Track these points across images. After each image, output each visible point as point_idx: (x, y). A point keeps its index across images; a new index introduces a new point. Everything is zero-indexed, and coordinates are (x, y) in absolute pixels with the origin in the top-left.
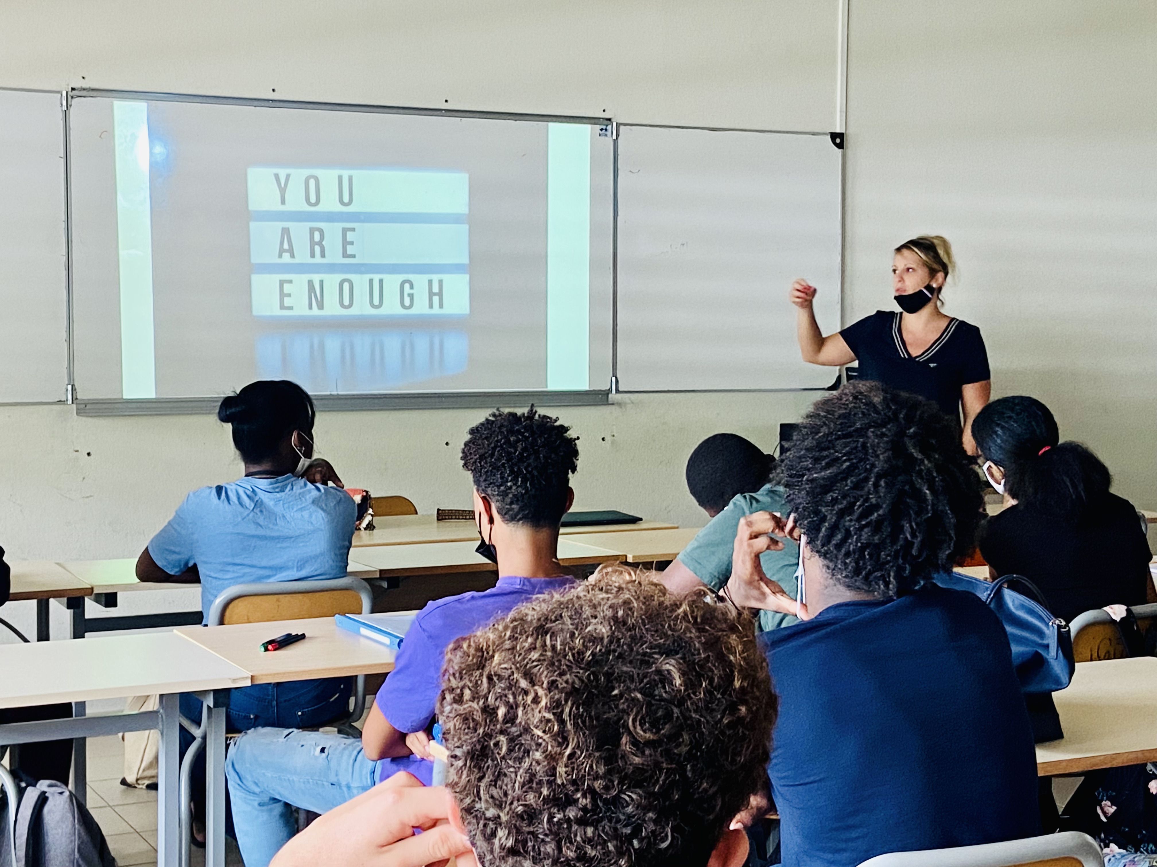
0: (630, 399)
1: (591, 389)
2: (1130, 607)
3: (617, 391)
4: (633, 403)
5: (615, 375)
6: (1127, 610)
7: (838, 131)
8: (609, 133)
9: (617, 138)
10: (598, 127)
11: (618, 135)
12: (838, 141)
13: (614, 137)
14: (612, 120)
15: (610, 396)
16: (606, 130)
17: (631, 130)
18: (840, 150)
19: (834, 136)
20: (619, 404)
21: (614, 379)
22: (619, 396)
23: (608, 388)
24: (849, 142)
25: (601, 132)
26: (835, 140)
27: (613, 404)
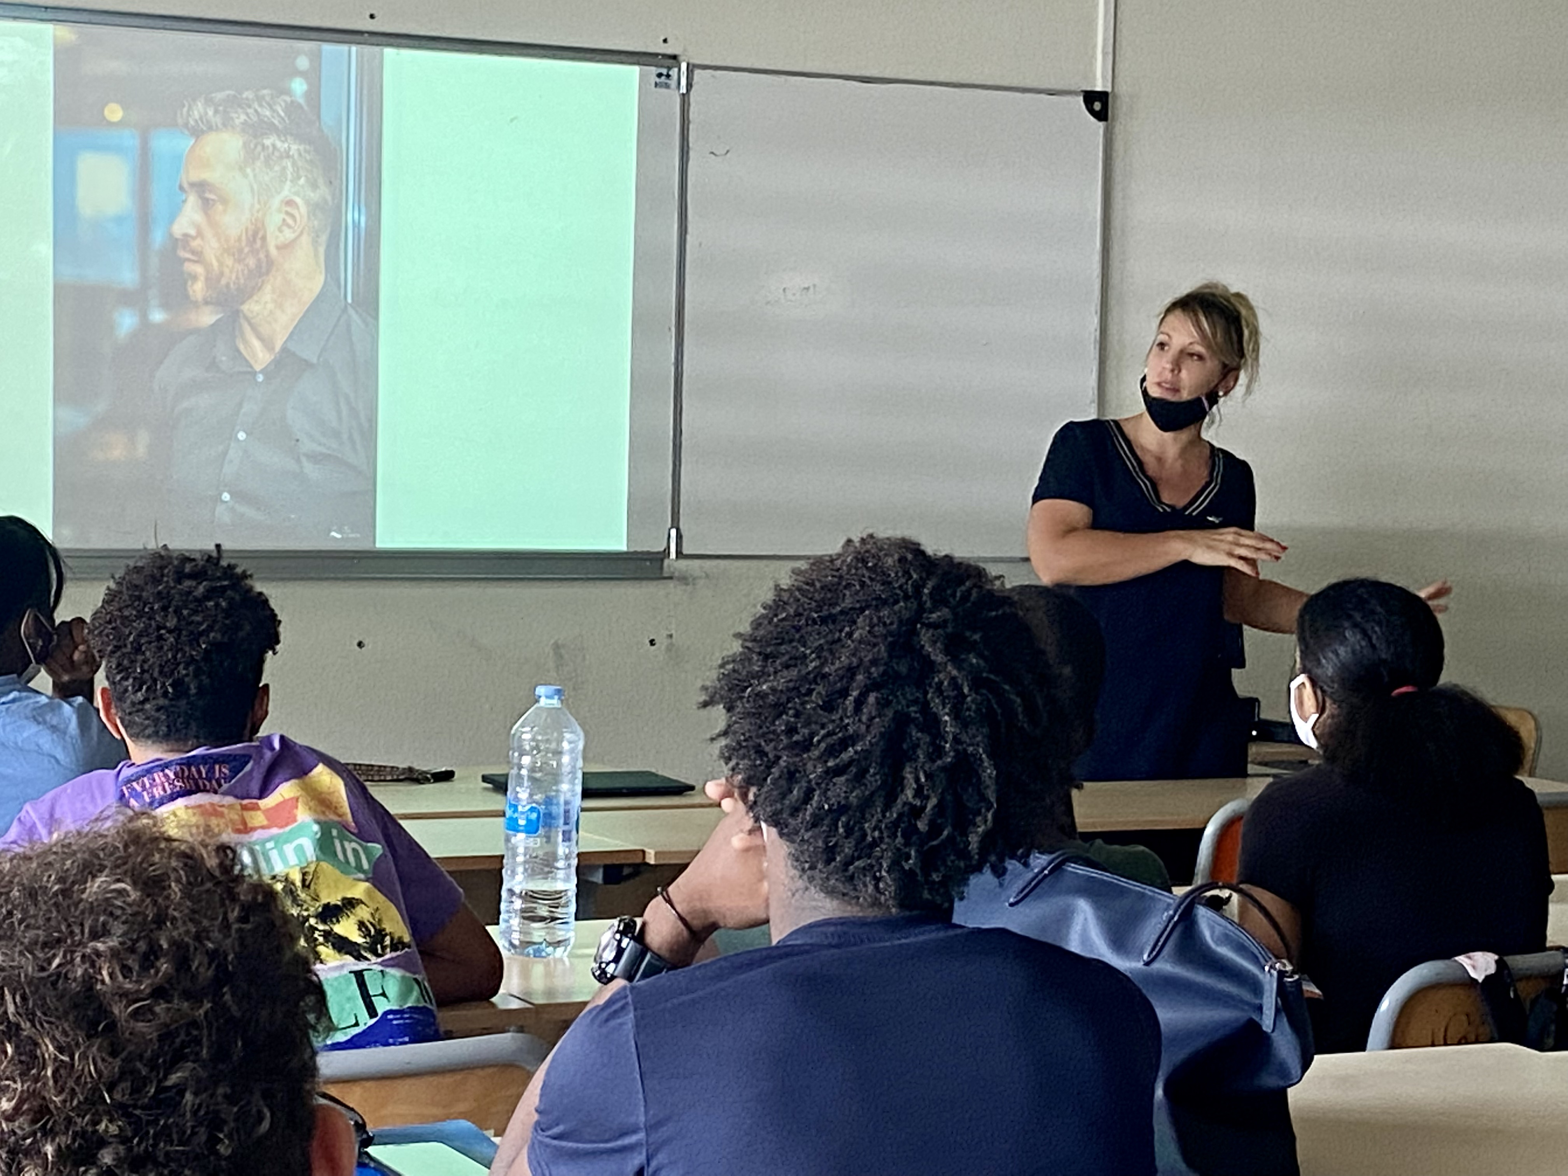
0: (701, 567)
1: (632, 550)
2: (1505, 958)
3: (679, 553)
4: (707, 576)
5: (675, 524)
6: (1497, 962)
7: (1099, 88)
8: (673, 82)
9: (688, 90)
10: (654, 70)
11: (689, 86)
12: (1097, 106)
13: (683, 90)
14: (681, 58)
15: (666, 562)
16: (668, 76)
17: (713, 76)
18: (1101, 125)
19: (1090, 97)
20: (684, 579)
21: (673, 532)
22: (683, 564)
23: (662, 549)
24: (1120, 109)
25: (658, 80)
26: (1092, 104)
27: (671, 578)
